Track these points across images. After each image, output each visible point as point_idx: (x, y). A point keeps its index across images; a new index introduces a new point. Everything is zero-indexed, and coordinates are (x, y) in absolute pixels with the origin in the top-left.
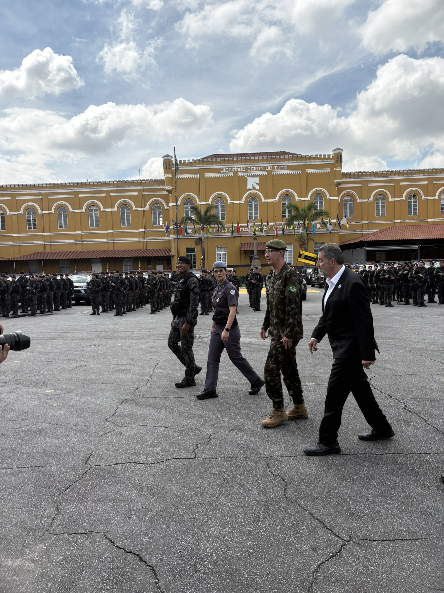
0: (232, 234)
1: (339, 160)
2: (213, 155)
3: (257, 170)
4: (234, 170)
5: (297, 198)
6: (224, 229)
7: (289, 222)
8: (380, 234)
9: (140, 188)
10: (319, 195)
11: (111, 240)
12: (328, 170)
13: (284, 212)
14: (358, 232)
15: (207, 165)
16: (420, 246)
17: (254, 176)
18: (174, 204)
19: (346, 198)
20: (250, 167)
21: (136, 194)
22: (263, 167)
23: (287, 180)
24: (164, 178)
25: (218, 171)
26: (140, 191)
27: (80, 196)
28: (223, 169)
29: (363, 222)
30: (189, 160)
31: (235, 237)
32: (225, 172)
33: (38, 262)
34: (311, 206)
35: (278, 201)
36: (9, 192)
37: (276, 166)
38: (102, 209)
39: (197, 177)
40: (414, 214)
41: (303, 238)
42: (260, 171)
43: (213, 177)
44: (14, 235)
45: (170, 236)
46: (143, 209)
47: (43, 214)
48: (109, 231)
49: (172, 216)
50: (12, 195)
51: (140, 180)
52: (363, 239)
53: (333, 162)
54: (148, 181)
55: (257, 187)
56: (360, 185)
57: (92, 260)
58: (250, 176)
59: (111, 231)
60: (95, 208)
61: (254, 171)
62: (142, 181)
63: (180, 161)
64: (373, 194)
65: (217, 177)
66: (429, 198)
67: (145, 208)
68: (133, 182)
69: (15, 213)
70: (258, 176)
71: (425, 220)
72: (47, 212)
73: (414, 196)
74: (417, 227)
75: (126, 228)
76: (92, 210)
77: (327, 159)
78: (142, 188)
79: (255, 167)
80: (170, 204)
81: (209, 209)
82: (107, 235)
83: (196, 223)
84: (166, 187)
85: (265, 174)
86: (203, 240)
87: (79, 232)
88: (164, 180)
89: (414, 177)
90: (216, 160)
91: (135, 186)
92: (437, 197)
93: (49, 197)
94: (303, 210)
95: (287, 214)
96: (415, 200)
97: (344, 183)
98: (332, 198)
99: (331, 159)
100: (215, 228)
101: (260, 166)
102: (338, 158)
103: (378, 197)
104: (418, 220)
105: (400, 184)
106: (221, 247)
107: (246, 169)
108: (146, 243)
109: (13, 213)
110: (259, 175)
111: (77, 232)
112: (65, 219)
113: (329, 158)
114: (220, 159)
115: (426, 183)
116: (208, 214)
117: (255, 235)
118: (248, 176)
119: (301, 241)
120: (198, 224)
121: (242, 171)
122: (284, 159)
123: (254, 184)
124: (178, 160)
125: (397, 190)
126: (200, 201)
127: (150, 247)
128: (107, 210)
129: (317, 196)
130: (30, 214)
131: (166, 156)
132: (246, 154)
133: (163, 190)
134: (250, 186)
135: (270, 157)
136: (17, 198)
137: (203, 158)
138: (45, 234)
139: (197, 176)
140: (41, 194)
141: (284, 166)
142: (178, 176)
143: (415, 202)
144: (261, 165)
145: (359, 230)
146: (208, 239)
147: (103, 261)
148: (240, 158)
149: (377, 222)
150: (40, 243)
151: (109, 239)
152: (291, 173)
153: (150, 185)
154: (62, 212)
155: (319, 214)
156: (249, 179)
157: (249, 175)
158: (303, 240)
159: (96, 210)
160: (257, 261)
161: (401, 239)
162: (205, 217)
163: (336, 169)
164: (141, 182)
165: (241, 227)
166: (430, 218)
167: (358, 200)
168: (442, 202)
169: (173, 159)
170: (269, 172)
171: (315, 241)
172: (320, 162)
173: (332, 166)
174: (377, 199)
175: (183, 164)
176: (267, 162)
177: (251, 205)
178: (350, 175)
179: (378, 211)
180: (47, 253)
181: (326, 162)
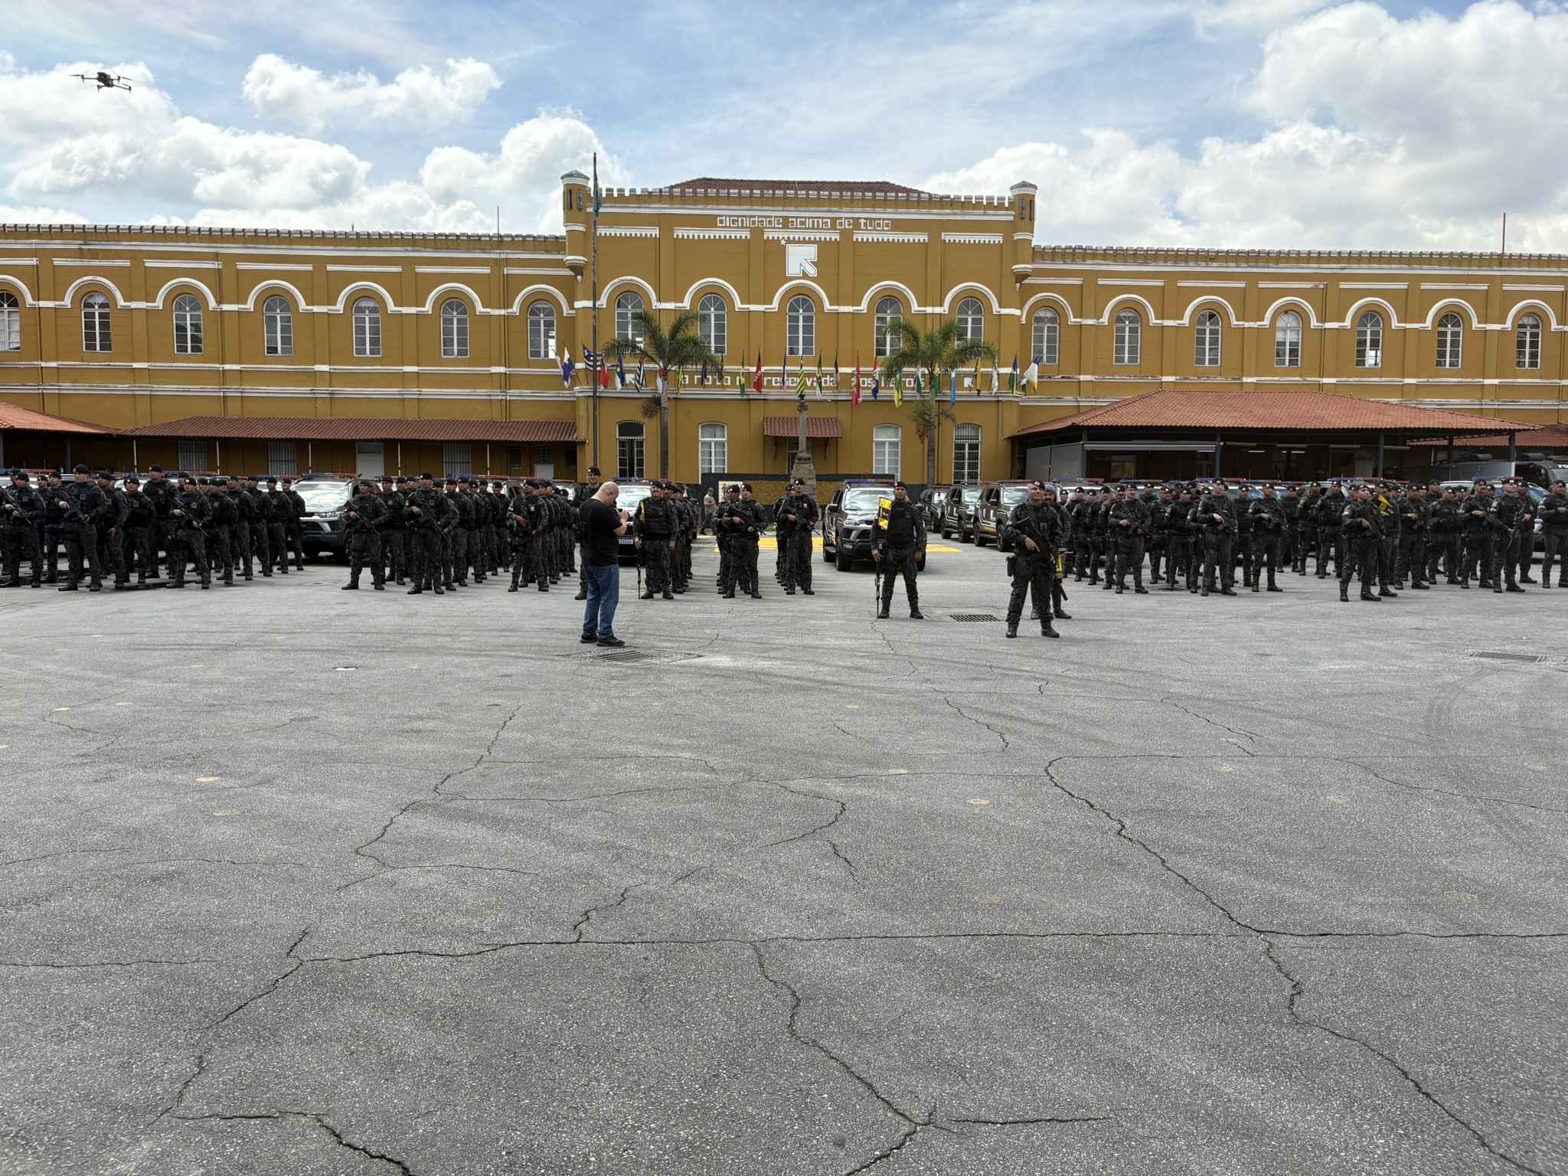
0: (743, 393)
1: (1027, 212)
2: (698, 180)
3: (813, 228)
4: (754, 222)
5: (915, 307)
6: (721, 378)
7: (890, 367)
8: (1124, 410)
9: (497, 256)
10: (972, 302)
11: (412, 392)
12: (997, 239)
13: (880, 342)
14: (1069, 401)
15: (681, 204)
16: (1222, 443)
17: (804, 242)
18: (590, 304)
19: (1041, 313)
20: (796, 218)
21: (486, 270)
22: (829, 221)
23: (887, 258)
24: (565, 234)
25: (710, 222)
26: (497, 264)
27: (330, 268)
28: (724, 218)
29: (1082, 378)
30: (632, 191)
31: (749, 400)
32: (730, 227)
33: (205, 445)
34: (950, 330)
35: (865, 311)
36: (124, 246)
37: (865, 219)
38: (391, 307)
39: (654, 236)
40: (1211, 361)
41: (927, 412)
42: (822, 229)
43: (696, 237)
44: (136, 365)
45: (577, 388)
46: (502, 312)
47: (222, 312)
48: (407, 369)
49: (583, 336)
50: (135, 256)
51: (499, 236)
52: (1079, 421)
53: (1011, 218)
54: (521, 239)
55: (812, 271)
56: (1077, 281)
57: (357, 444)
58: (794, 242)
59: (414, 369)
60: (371, 304)
61: (805, 228)
62: (505, 239)
63: (609, 190)
64: (1109, 305)
65: (707, 237)
66: (1247, 325)
67: (510, 310)
68: (480, 240)
69: (142, 305)
70: (815, 242)
71: (1236, 379)
72: (235, 307)
73: (1212, 316)
74: (1216, 396)
75: (454, 363)
76: (361, 310)
77: (996, 208)
78: (503, 256)
79: (809, 218)
80: (578, 304)
81: (683, 320)
82: (402, 379)
83: (646, 359)
84: (569, 258)
85: (833, 239)
86: (664, 404)
87: (325, 368)
88: (563, 238)
89: (1214, 267)
90: (706, 193)
91: (483, 251)
92: (1266, 322)
93: (241, 266)
94: (930, 339)
95: (888, 348)
96: (1213, 327)
97: (1038, 273)
98: (1004, 311)
99: (1007, 209)
100: (697, 373)
101: (823, 218)
102: (1024, 208)
103: (1122, 315)
104: (1220, 379)
105: (1179, 284)
106: (712, 426)
107: (786, 223)
108: (508, 404)
109: (134, 305)
110: (818, 239)
111: (318, 368)
112: (285, 329)
113: (1001, 206)
114: (718, 192)
115: (1242, 285)
116: (680, 336)
117: (802, 396)
118: (789, 241)
119: (920, 420)
120: (653, 360)
121: (775, 228)
122: (886, 203)
123: (805, 264)
124: (603, 186)
125: (1169, 300)
126: (659, 300)
127: (518, 416)
128: (405, 310)
129: (966, 304)
130: (185, 310)
131: (570, 175)
132: (787, 182)
133: (560, 264)
134: (793, 268)
135: (849, 194)
136: (147, 265)
137: (672, 187)
138: (227, 367)
139: (654, 232)
140: (216, 257)
141: (884, 219)
142: (602, 231)
143: (1214, 332)
144: (824, 214)
145: (1071, 398)
146: (678, 401)
147: (388, 447)
148: (771, 192)
149: (1118, 378)
150: (212, 390)
151: (407, 390)
152: (901, 240)
153: (524, 250)
154: (278, 311)
155: (969, 352)
156: (791, 249)
157: (791, 238)
158: (927, 418)
159: (373, 310)
160: (807, 466)
161: (1174, 425)
162: (671, 343)
163: (1018, 236)
164: (502, 241)
165: (766, 374)
166: (1250, 376)
167: (1072, 320)
168: (1279, 337)
169: (591, 184)
170: (843, 232)
171: (959, 422)
172: (977, 216)
173: (1008, 229)
174: (1120, 320)
175: (615, 200)
176: (841, 207)
177: (796, 319)
178: (1054, 254)
179: (1120, 350)
180: (230, 420)
181: (992, 216)
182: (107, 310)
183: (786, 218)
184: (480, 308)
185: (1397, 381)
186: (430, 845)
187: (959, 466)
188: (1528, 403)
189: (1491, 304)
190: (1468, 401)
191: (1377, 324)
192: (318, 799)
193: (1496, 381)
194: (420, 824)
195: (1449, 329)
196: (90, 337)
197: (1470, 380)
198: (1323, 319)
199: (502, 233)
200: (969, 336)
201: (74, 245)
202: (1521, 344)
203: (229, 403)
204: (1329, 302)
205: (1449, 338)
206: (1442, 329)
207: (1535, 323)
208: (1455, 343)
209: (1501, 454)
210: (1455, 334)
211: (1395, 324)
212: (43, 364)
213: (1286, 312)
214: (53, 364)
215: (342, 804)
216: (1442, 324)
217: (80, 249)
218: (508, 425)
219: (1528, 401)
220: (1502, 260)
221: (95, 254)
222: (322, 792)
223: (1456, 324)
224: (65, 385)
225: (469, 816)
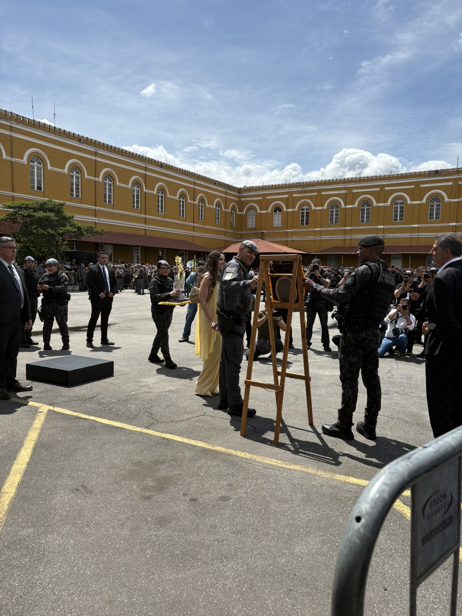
9: (456, 177)
21: (451, 183)
26: (456, 180)
27: (386, 189)
33: (338, 257)
36: (316, 188)
38: (409, 202)
44: (316, 229)
46: (457, 200)
47: (346, 208)
48: (414, 226)
50: (319, 191)
57: (392, 255)
59: (417, 226)
68: (449, 171)
69: (320, 208)
72: (350, 206)
75: (433, 222)
76: (396, 204)
82: (412, 230)
87: (382, 227)
91: (450, 175)
93: (354, 191)
111: (379, 227)
112: (368, 213)
128: (415, 202)
130: (333, 208)
136: (322, 194)
138: (346, 228)
140: (345, 189)
147: (406, 257)
150: (341, 237)
151: (413, 234)
154: (366, 206)
159: (402, 203)
164: (459, 171)
180: (346, 247)
182: (308, 211)
184: (446, 199)
196: (302, 221)
199: (459, 167)
203: (346, 241)
212: (288, 231)
214: (291, 230)
217: (302, 190)
221: (306, 192)
224: (294, 237)
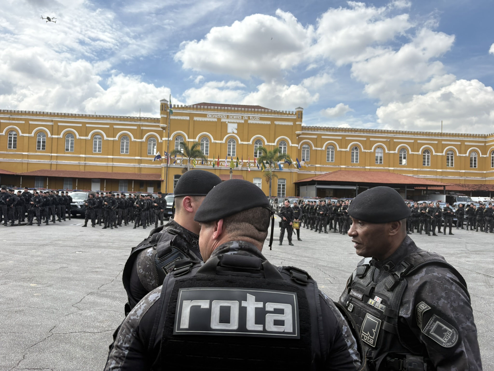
0: (213, 167)
1: (300, 116)
2: (202, 103)
3: (236, 119)
4: (218, 116)
5: (266, 143)
6: (207, 163)
7: (259, 161)
8: (328, 176)
9: (139, 124)
10: (283, 142)
11: (110, 164)
12: (291, 123)
13: (256, 153)
14: (313, 172)
15: (196, 110)
16: (358, 187)
17: (233, 123)
18: (167, 139)
19: (304, 146)
20: (231, 115)
22: (241, 117)
23: (259, 128)
25: (205, 116)
26: (139, 126)
27: (87, 125)
28: (209, 115)
29: (317, 165)
30: (182, 106)
31: (215, 169)
32: (211, 117)
33: (44, 179)
34: (277, 150)
35: (251, 144)
36: (23, 117)
37: (252, 117)
38: (105, 138)
40: (356, 162)
41: (269, 174)
42: (239, 119)
43: (200, 120)
44: (24, 153)
45: (162, 164)
46: (140, 140)
47: (52, 138)
48: (109, 157)
49: (164, 148)
51: (140, 117)
52: (315, 179)
53: (295, 118)
54: (147, 119)
55: (236, 131)
56: (315, 137)
57: (92, 179)
58: (230, 122)
59: (112, 157)
61: (234, 119)
63: (174, 105)
64: (325, 144)
65: (204, 120)
66: (367, 151)
67: (142, 140)
68: (134, 118)
69: (27, 135)
70: (236, 123)
71: (363, 167)
72: (56, 136)
73: (356, 148)
74: (357, 172)
76: (96, 138)
77: (291, 115)
78: (141, 124)
79: (235, 116)
80: (164, 139)
81: (195, 145)
82: (107, 160)
83: (184, 156)
84: (161, 125)
85: (242, 122)
87: (84, 156)
88: (160, 119)
89: (357, 134)
90: (204, 107)
91: (135, 122)
92: (372, 150)
93: (60, 124)
94: (270, 152)
95: (258, 155)
96: (357, 151)
97: (303, 134)
98: (293, 145)
99: (294, 115)
100: (199, 160)
102: (300, 115)
103: (329, 147)
104: (358, 167)
105: (346, 138)
107: (228, 117)
108: (140, 169)
109: (25, 135)
111: (81, 155)
112: (72, 144)
113: (292, 114)
114: (207, 107)
115: (365, 139)
116: (194, 149)
117: (231, 169)
118: (229, 122)
119: (267, 177)
120: (186, 156)
121: (224, 118)
122: (258, 112)
123: (234, 129)
124: (173, 104)
125: (343, 143)
126: (189, 138)
127: (143, 172)
129: (282, 142)
130: (41, 137)
131: (163, 100)
133: (158, 126)
134: (229, 130)
135: (247, 109)
137: (193, 105)
138: (53, 154)
139: (188, 118)
140: (52, 121)
141: (257, 117)
142: (172, 117)
143: (357, 153)
144: (240, 115)
147: (101, 181)
148: (224, 107)
149: (327, 166)
150: (47, 161)
152: (262, 123)
153: (148, 122)
155: (283, 157)
156: (229, 125)
158: (269, 176)
159: (100, 139)
161: (343, 181)
162: (191, 152)
163: (298, 123)
164: (141, 119)
165: (221, 162)
166: (368, 166)
167: (314, 148)
168: (376, 155)
169: (169, 103)
170: (245, 121)
171: (279, 178)
172: (285, 117)
173: (294, 121)
174: (328, 148)
175: (176, 108)
176: (244, 113)
177: (230, 145)
178: (308, 128)
179: (328, 158)
180: (52, 171)
181: (290, 117)
182: (16, 136)
183: (228, 116)
184: (133, 139)
185: (411, 169)
186: (94, 304)
187: (279, 191)
188: (450, 177)
189: (439, 147)
190: (432, 176)
191: (405, 152)
192: (64, 291)
193: (441, 170)
194: (92, 298)
195: (426, 154)
196: (10, 144)
197: (433, 170)
198: (389, 150)
199: (141, 117)
200: (282, 152)
201: (7, 116)
202: (448, 159)
203: (52, 166)
204: (391, 144)
205: (426, 157)
206: (424, 154)
207: (452, 153)
208: (428, 159)
209: (442, 192)
210: (428, 156)
211: (410, 152)
213: (378, 148)
215: (71, 292)
216: (424, 153)
217: (9, 118)
218: (141, 175)
219: (450, 176)
220: (441, 135)
221: (14, 119)
222: (66, 289)
223: (429, 153)
224: (1, 159)
225: (106, 296)
